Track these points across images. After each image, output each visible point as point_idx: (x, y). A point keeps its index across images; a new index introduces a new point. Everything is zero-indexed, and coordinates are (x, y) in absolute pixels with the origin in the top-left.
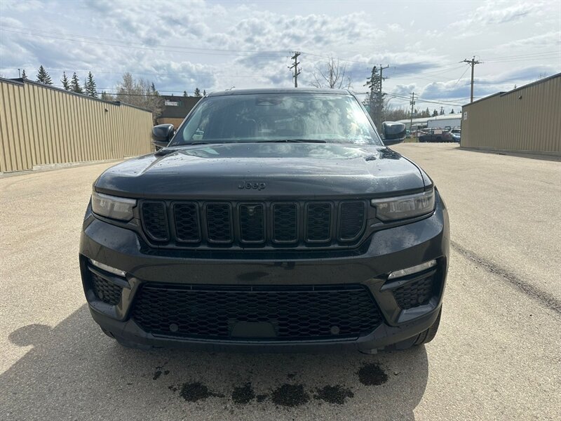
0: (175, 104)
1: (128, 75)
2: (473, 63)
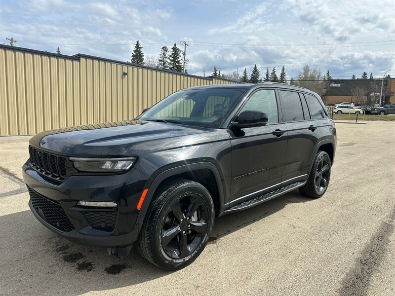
0: (339, 85)
1: (307, 66)
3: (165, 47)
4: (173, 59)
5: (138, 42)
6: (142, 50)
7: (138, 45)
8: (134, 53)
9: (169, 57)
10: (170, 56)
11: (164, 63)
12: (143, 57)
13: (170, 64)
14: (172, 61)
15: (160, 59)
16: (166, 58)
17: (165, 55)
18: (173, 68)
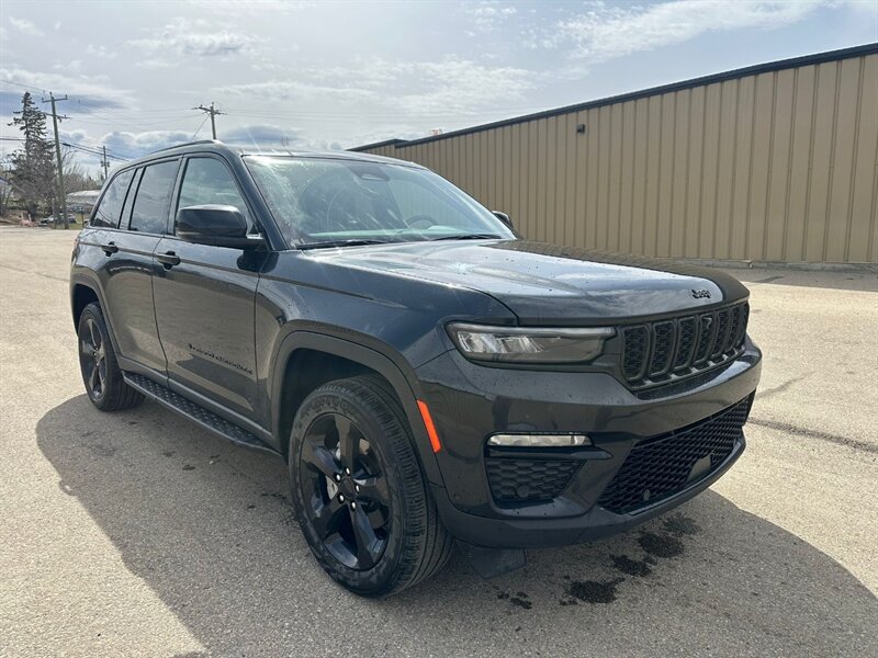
2: (213, 112)
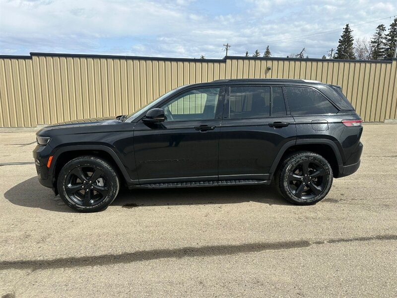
3: (382, 25)
4: (390, 38)
5: (347, 25)
6: (352, 34)
7: (347, 29)
8: (342, 39)
9: (385, 36)
10: (388, 35)
11: (379, 45)
12: (353, 42)
13: (385, 44)
14: (389, 40)
15: (373, 40)
16: (381, 38)
17: (381, 35)
18: (390, 48)
